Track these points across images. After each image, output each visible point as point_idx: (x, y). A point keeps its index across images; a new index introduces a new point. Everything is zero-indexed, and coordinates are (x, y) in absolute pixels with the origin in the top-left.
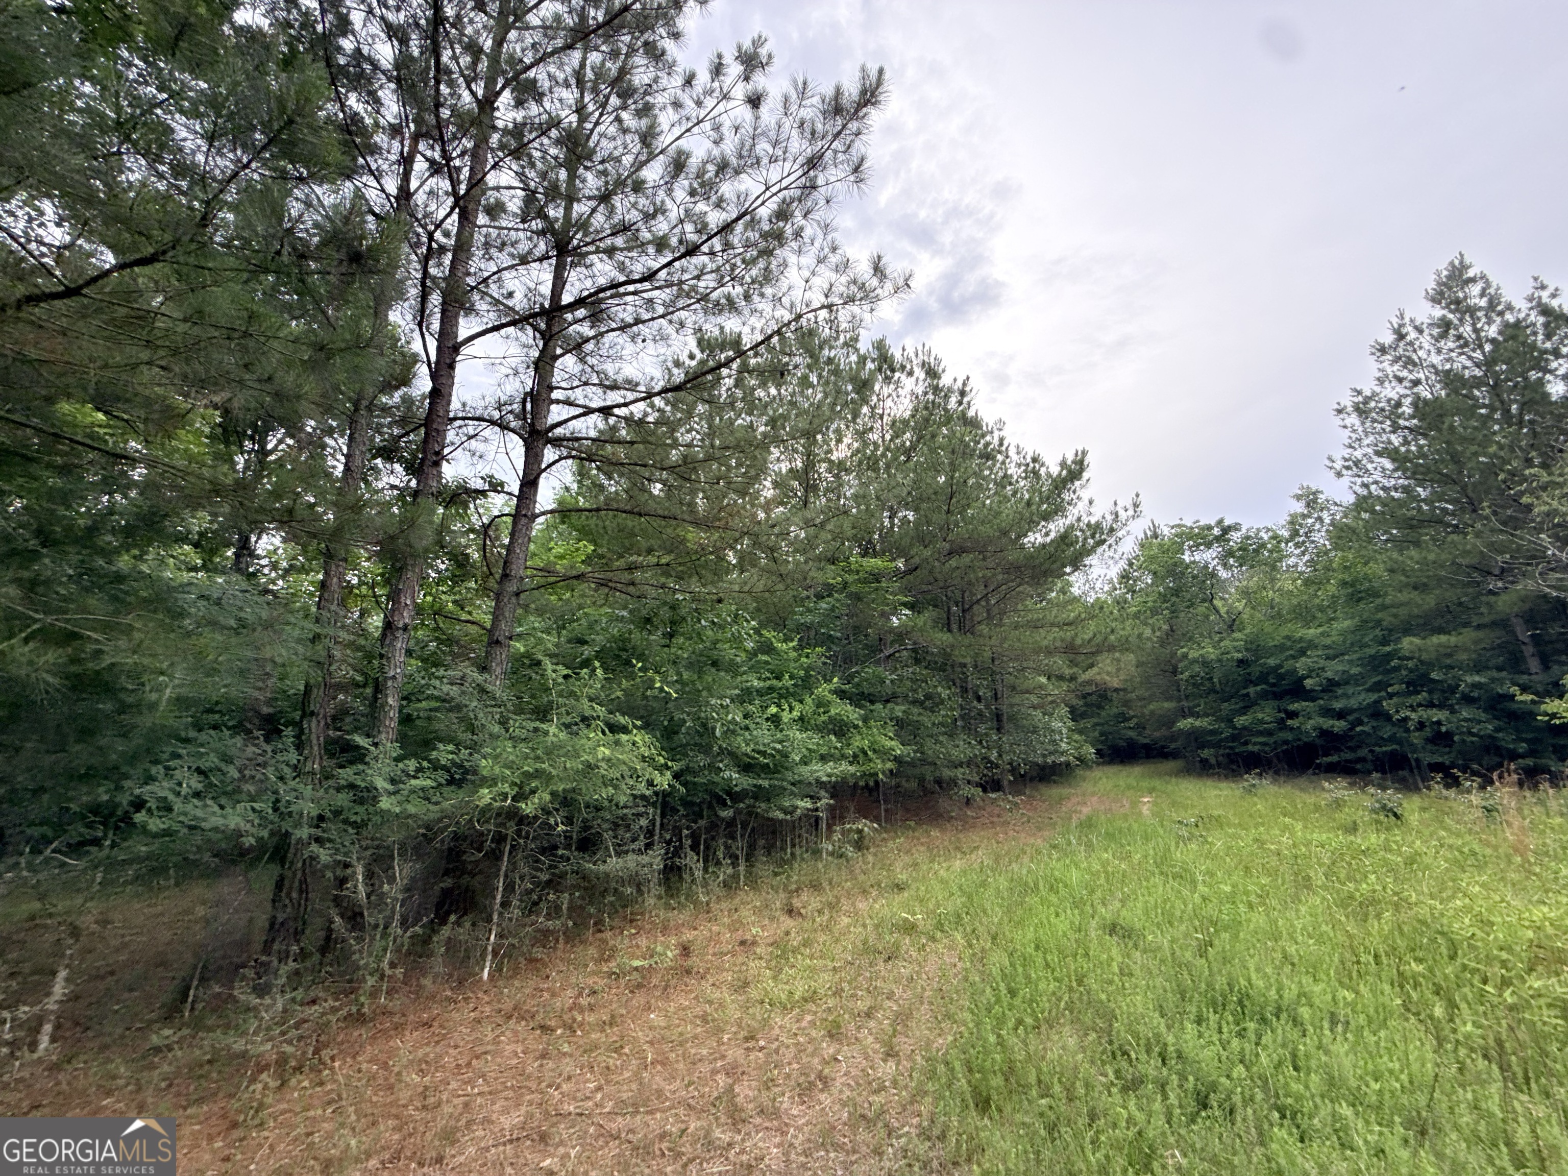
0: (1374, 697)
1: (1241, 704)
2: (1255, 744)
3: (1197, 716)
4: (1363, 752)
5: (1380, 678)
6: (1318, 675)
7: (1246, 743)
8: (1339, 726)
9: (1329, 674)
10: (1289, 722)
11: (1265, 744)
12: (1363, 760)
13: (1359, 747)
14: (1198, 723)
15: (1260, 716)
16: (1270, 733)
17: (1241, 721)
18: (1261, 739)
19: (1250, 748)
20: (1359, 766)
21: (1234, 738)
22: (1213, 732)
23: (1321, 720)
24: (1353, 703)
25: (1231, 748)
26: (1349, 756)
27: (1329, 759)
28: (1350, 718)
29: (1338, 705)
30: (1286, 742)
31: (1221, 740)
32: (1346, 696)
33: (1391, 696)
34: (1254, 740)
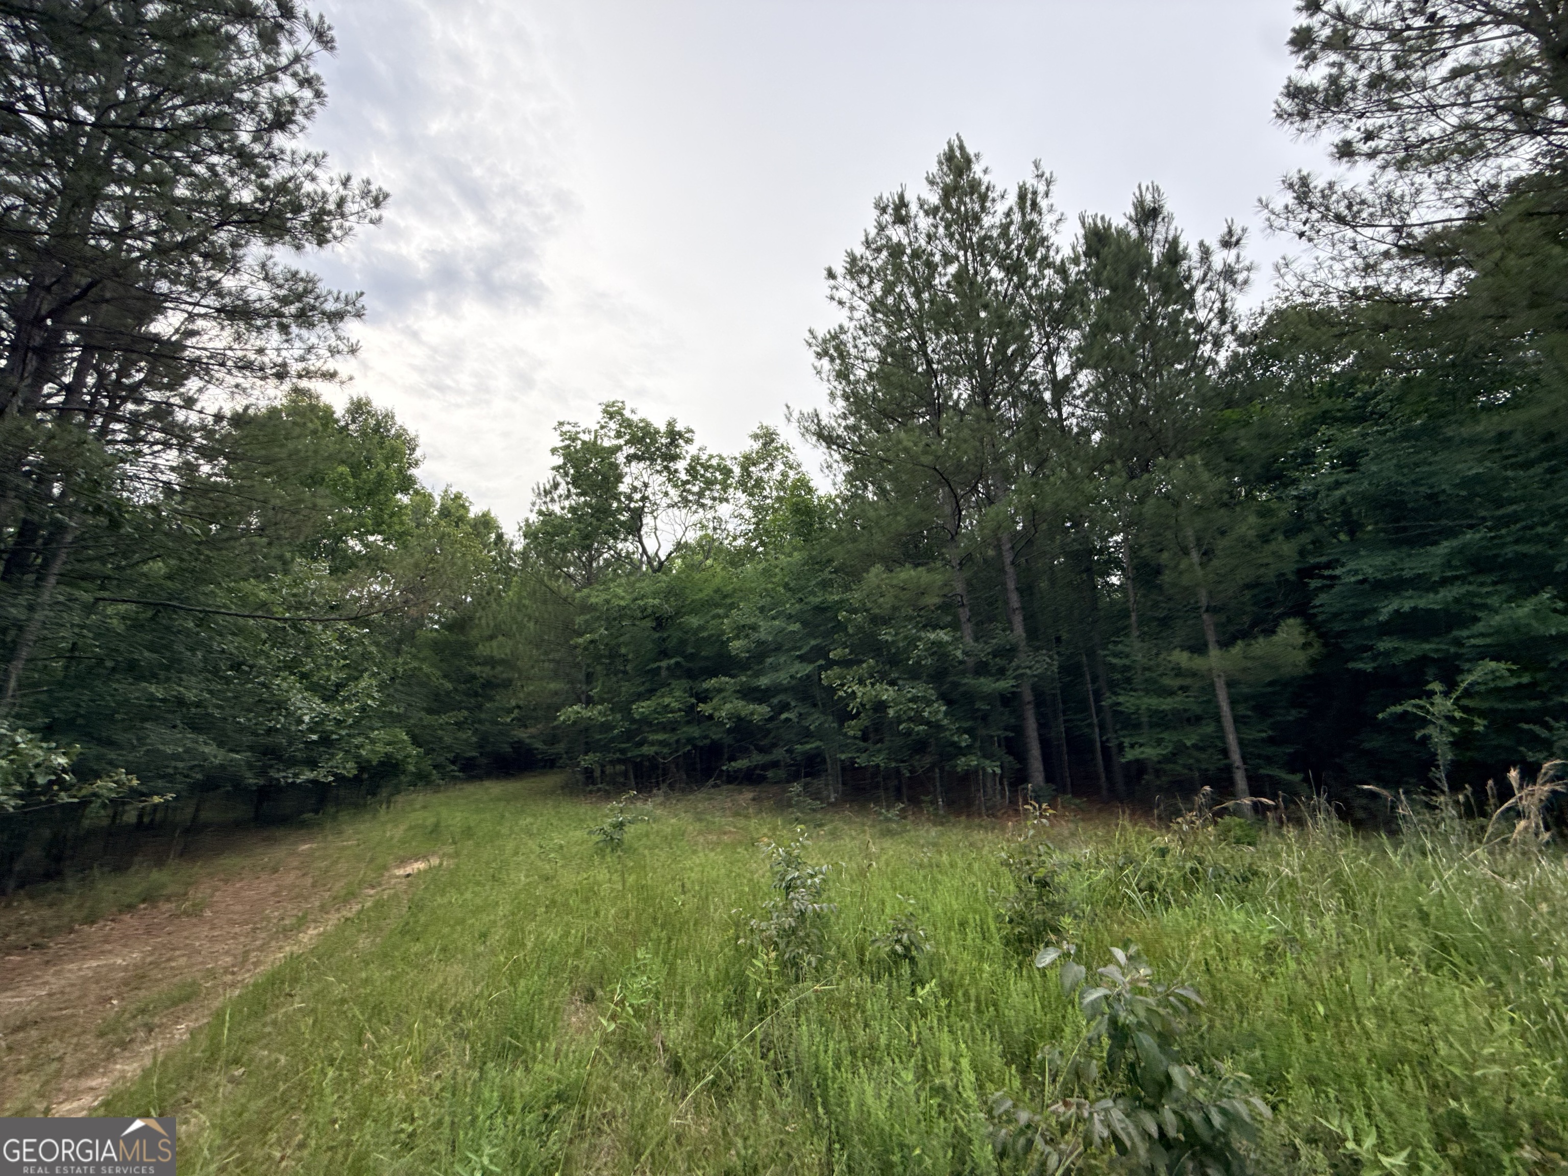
0: (808, 668)
1: (647, 685)
2: (652, 744)
3: (590, 702)
4: (779, 753)
5: (818, 641)
6: (747, 636)
7: (641, 744)
8: (759, 711)
9: (763, 635)
10: (701, 707)
11: (661, 743)
12: (775, 764)
13: (774, 745)
14: (587, 713)
15: (667, 700)
16: (672, 727)
17: (642, 708)
18: (660, 737)
19: (646, 750)
20: (770, 774)
21: (628, 736)
22: (606, 727)
23: (740, 704)
24: (782, 677)
25: (623, 751)
26: (758, 758)
27: (735, 765)
28: (775, 701)
29: (764, 681)
30: (690, 740)
31: (612, 740)
32: (775, 668)
33: (831, 664)
34: (652, 737)
